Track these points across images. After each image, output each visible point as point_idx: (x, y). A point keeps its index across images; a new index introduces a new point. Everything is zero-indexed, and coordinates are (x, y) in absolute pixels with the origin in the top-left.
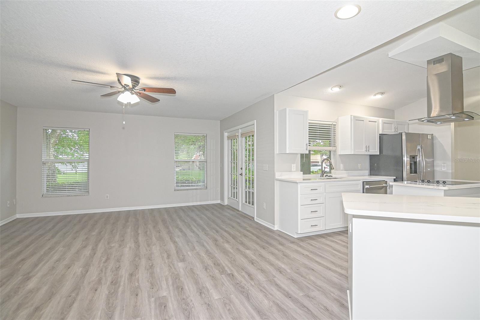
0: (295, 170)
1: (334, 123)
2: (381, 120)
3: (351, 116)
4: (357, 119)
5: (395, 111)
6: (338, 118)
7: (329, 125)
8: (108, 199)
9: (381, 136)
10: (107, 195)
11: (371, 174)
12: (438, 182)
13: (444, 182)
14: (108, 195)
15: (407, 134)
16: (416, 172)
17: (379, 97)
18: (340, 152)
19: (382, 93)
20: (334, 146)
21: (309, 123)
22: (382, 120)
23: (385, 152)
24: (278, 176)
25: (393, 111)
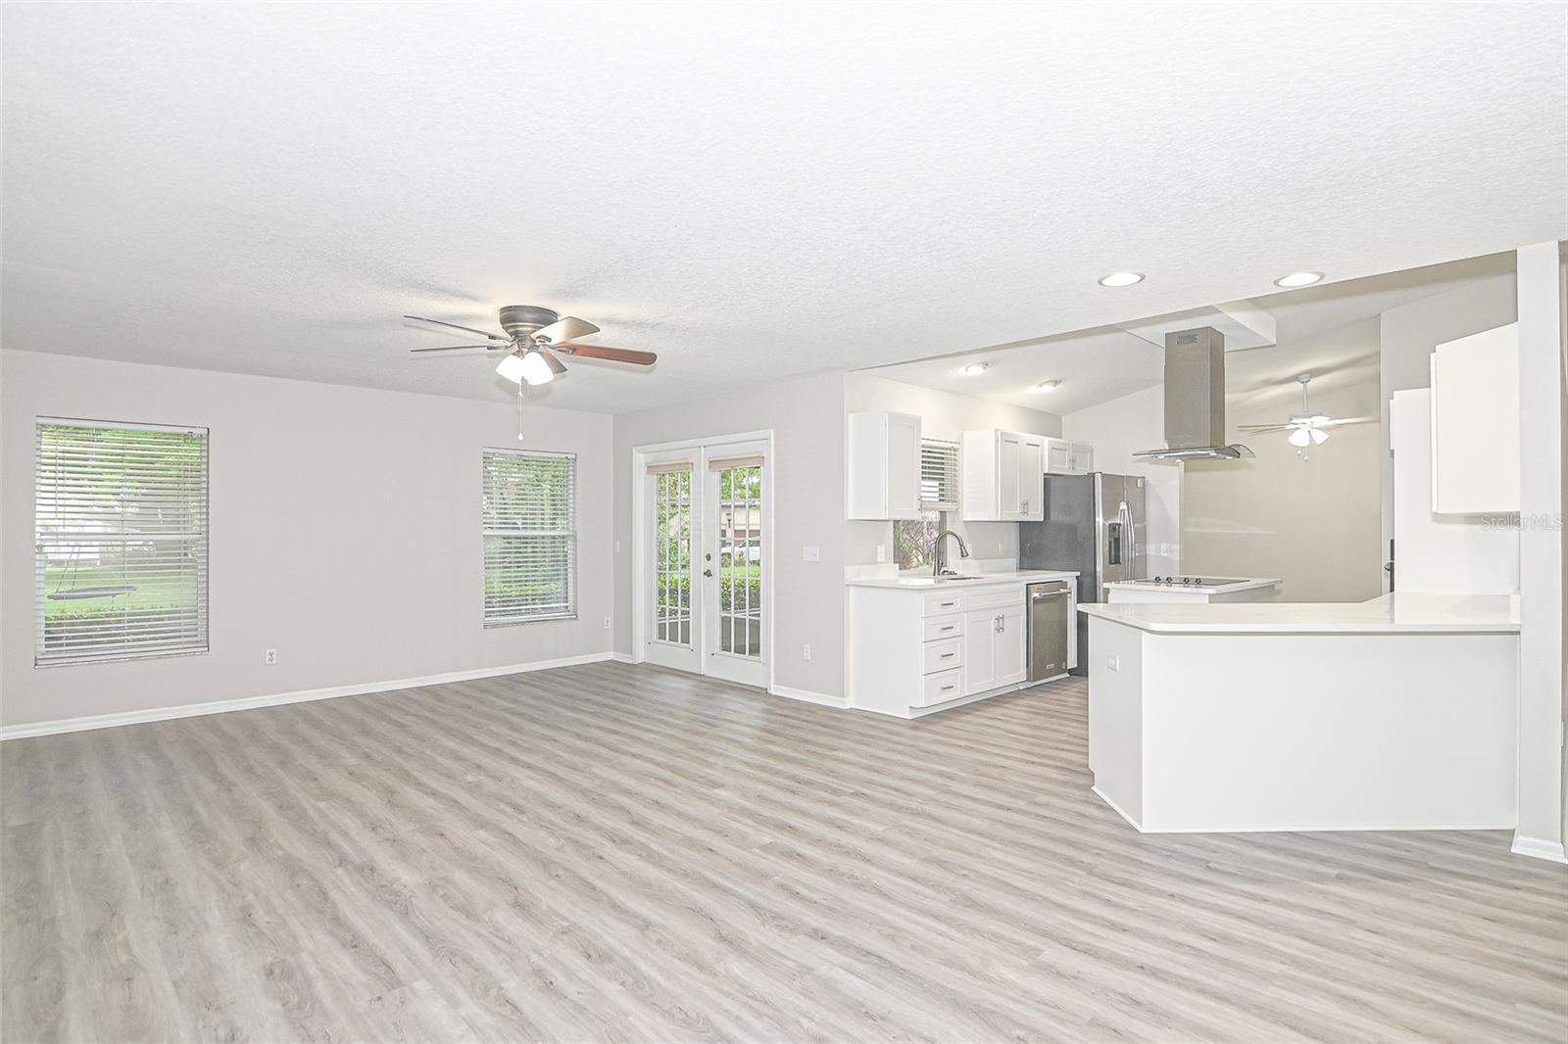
0: (883, 560)
1: (956, 446)
2: (1047, 440)
3: (996, 430)
4: (1006, 439)
5: (1063, 418)
6: (962, 435)
7: (942, 449)
8: (274, 662)
9: (1048, 479)
10: (271, 651)
11: (1022, 567)
12: (1158, 579)
13: (1169, 580)
14: (274, 650)
15: (1103, 475)
16: (1117, 561)
17: (1048, 389)
18: (968, 516)
19: (1056, 382)
20: (954, 501)
21: (923, 446)
22: (1049, 441)
23: (1053, 517)
24: (851, 574)
25: (1060, 418)
